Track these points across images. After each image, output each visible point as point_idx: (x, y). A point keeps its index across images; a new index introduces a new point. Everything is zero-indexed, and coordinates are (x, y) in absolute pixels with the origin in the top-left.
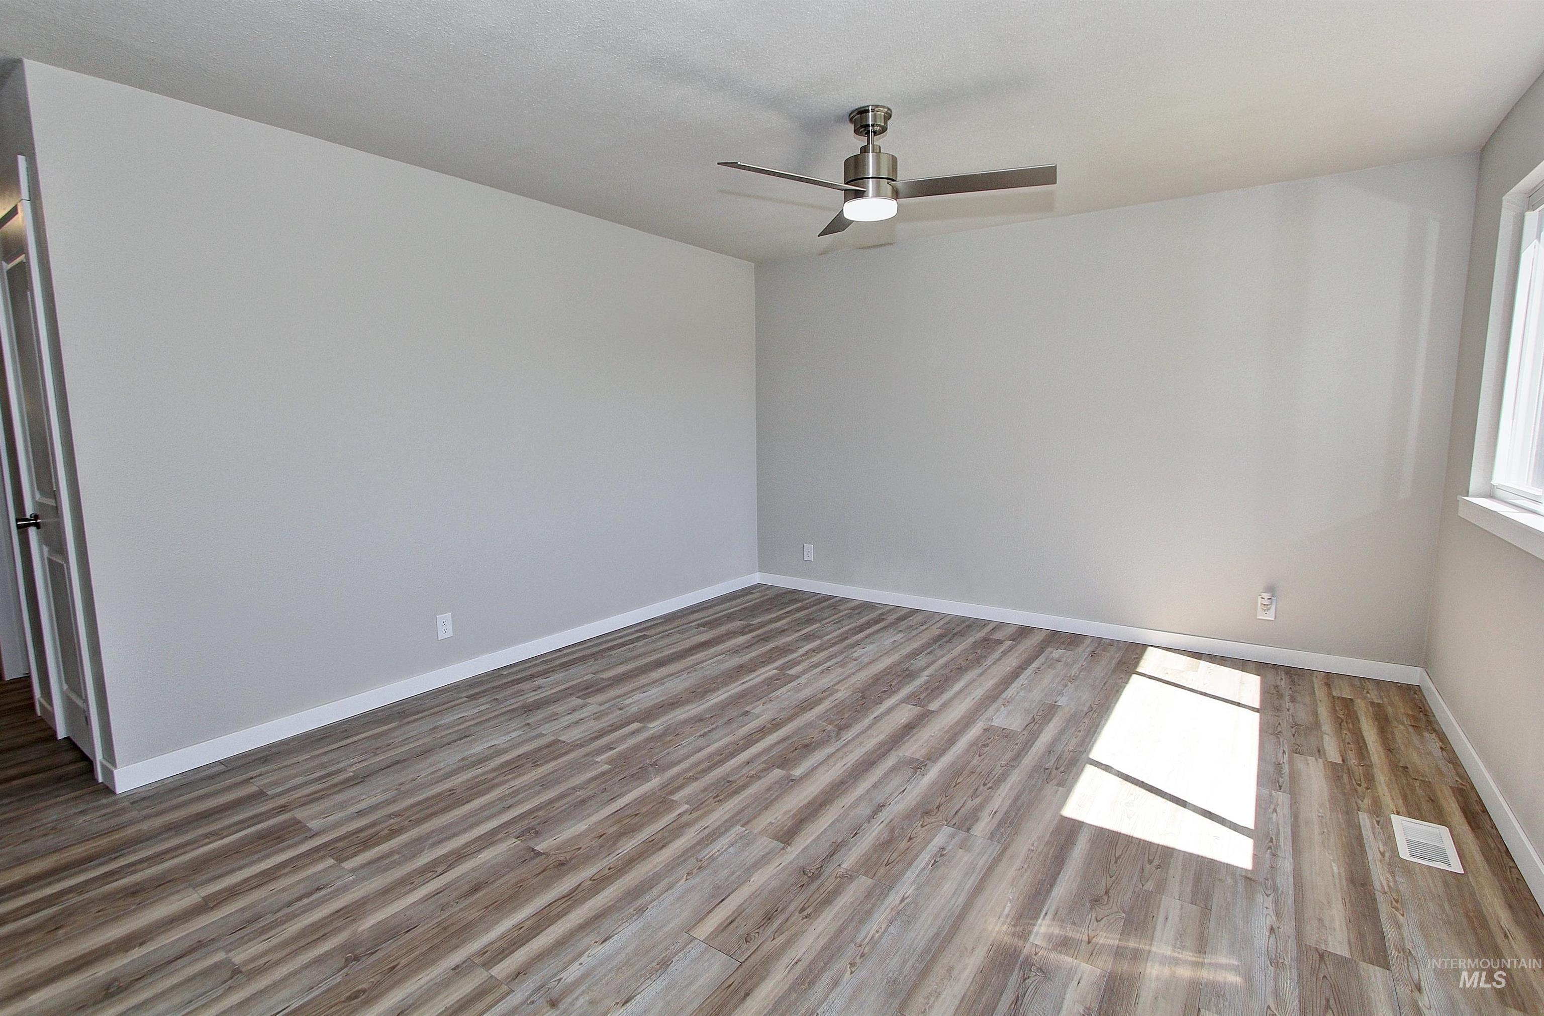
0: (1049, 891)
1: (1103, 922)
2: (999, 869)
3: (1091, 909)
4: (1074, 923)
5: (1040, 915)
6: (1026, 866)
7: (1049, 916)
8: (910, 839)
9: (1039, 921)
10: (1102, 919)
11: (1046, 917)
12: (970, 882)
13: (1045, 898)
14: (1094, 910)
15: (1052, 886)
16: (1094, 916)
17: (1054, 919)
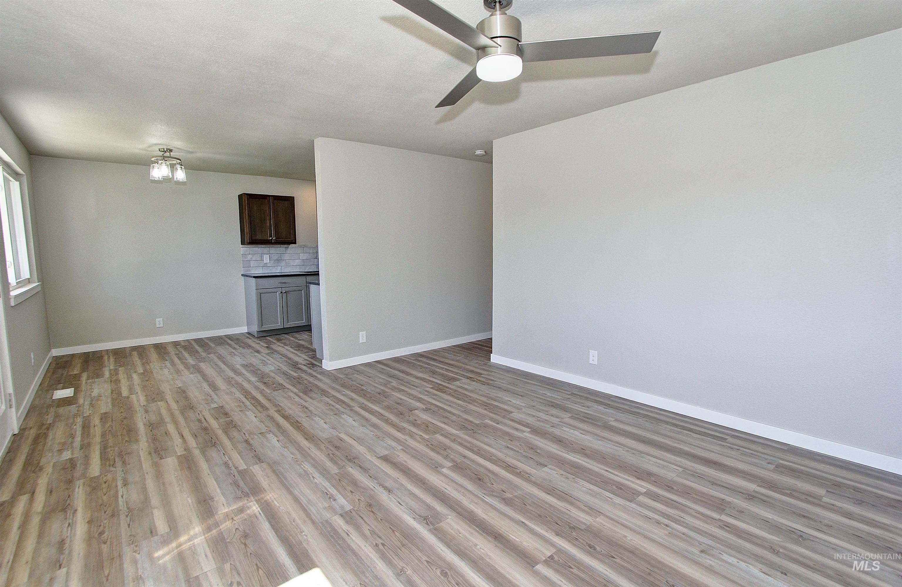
0: (270, 522)
1: (234, 530)
2: (301, 513)
3: (244, 531)
4: (245, 519)
5: (262, 511)
6: (293, 523)
7: (258, 514)
8: (352, 492)
9: (259, 509)
10: (236, 531)
11: (258, 513)
12: (304, 500)
13: (268, 519)
14: (243, 531)
15: (272, 525)
16: (240, 529)
17: (255, 514)
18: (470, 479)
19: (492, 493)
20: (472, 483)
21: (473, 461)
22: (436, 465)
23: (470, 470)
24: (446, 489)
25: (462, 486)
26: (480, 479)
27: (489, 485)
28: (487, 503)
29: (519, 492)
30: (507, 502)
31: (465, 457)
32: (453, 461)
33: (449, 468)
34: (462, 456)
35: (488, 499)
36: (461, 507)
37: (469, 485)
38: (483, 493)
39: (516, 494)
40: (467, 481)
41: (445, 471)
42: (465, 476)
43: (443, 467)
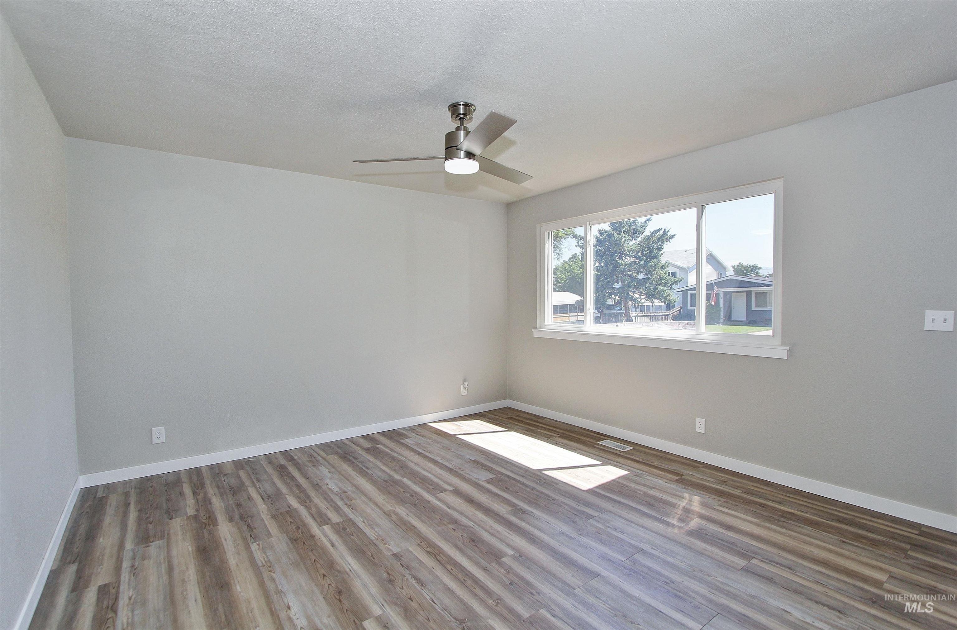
18: (483, 542)
19: (465, 528)
20: (482, 538)
21: (477, 564)
22: (521, 559)
23: (481, 552)
24: (508, 533)
25: (493, 535)
26: (473, 541)
27: (465, 535)
28: (472, 521)
29: (440, 528)
30: (455, 522)
31: (485, 570)
32: (501, 564)
33: (504, 555)
34: (488, 571)
35: (470, 524)
36: (494, 519)
37: (485, 535)
38: (474, 528)
39: (443, 527)
40: (486, 540)
41: (510, 552)
42: (489, 545)
43: (512, 556)
